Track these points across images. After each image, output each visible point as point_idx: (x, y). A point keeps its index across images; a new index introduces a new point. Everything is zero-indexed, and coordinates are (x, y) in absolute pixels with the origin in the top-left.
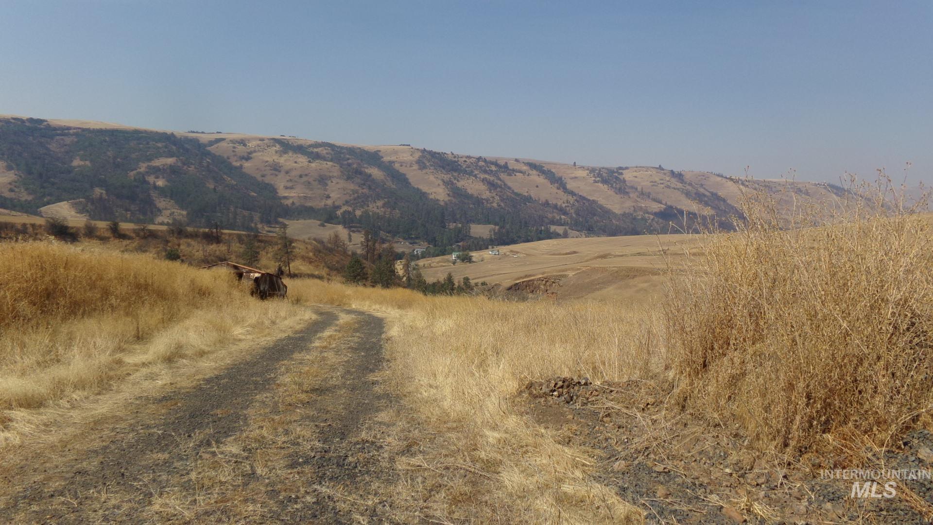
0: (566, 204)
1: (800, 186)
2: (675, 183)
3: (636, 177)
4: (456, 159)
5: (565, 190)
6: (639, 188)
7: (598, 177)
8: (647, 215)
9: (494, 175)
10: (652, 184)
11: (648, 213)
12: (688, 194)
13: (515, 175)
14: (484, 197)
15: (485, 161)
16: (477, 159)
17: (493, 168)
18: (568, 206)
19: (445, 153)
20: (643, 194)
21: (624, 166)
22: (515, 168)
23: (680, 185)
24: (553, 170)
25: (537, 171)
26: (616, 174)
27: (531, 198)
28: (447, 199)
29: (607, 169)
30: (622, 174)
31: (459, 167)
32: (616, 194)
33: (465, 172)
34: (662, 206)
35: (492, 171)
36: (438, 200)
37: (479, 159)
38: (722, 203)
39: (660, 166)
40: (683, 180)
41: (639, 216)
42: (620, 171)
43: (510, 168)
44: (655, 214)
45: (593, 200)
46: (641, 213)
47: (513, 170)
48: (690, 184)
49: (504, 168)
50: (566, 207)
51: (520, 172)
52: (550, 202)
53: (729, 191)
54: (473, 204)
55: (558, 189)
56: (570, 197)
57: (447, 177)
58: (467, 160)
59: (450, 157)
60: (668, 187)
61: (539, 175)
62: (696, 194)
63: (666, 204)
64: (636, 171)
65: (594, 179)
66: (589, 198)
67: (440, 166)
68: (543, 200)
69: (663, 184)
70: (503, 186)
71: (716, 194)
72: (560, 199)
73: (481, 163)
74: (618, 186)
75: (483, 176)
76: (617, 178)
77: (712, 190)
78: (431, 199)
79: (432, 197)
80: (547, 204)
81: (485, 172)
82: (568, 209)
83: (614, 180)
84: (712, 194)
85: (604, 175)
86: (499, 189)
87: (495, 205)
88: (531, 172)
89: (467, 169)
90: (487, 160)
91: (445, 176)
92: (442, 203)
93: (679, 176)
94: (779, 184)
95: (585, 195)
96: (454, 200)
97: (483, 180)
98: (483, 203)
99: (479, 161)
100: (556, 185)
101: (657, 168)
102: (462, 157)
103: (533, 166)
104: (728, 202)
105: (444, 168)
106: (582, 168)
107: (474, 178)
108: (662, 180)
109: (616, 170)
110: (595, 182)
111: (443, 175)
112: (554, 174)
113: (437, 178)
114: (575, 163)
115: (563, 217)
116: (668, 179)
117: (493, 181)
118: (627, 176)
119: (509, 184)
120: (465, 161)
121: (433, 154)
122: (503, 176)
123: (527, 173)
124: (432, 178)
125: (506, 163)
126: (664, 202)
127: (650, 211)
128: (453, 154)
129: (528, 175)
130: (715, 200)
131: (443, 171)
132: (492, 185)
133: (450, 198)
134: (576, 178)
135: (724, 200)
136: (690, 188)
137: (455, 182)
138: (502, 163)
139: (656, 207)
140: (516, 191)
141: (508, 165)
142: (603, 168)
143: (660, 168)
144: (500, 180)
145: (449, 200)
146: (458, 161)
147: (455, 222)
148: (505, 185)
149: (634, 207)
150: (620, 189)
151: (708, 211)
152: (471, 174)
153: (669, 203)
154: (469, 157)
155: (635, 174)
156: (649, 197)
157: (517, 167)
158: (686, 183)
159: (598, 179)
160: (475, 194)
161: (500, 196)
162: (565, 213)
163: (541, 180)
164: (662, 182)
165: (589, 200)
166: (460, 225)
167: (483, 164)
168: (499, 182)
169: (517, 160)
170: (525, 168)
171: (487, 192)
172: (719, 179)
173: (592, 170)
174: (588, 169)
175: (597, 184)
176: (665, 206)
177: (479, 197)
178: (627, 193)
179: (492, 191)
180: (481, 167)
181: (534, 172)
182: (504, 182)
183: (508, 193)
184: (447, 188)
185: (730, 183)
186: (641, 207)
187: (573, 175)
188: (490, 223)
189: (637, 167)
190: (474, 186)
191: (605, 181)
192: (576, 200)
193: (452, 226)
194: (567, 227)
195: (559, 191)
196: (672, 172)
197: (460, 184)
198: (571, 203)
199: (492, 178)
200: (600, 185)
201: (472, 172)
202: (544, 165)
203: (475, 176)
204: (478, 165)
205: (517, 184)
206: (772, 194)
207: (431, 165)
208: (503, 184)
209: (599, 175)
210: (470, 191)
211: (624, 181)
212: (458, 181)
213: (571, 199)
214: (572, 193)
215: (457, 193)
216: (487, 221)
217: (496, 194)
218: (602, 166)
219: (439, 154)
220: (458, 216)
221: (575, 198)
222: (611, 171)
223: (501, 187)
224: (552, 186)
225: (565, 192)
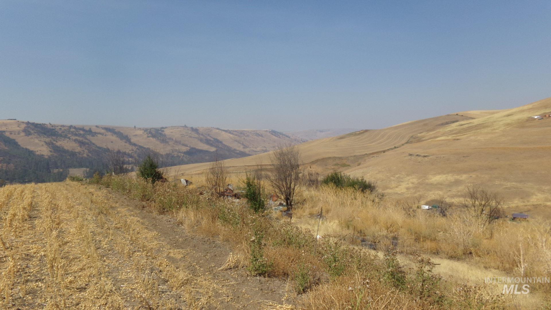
0: (132, 152)
1: (258, 132)
2: (194, 135)
3: (172, 132)
4: (54, 128)
5: (130, 143)
6: (174, 139)
7: (150, 134)
8: (180, 154)
9: (83, 137)
10: (181, 136)
11: (180, 152)
12: (201, 140)
13: (97, 136)
14: (77, 151)
15: (75, 128)
16: (69, 127)
17: (82, 132)
18: (133, 153)
19: (45, 124)
20: (177, 142)
21: (164, 126)
22: (96, 131)
23: (197, 136)
24: (122, 132)
25: (111, 132)
26: (160, 132)
27: (108, 149)
28: (50, 154)
29: (154, 129)
30: (163, 131)
31: (56, 133)
32: (161, 143)
33: (61, 136)
34: (188, 148)
35: (81, 134)
36: (43, 155)
37: (71, 127)
38: (220, 144)
39: (185, 125)
40: (198, 133)
41: (175, 154)
42: (163, 130)
43: (93, 131)
44: (185, 153)
45: (148, 148)
46: (176, 153)
47: (95, 133)
48: (202, 135)
49: (90, 132)
50: (132, 153)
51: (100, 133)
52: (121, 151)
53: (224, 137)
54: (70, 156)
55: (126, 142)
56: (134, 147)
57: (48, 140)
58: (62, 128)
59: (49, 127)
60: (191, 137)
61: (112, 135)
62: (206, 140)
63: (190, 147)
64: (172, 129)
65: (147, 135)
66: (145, 146)
67: (42, 133)
68: (116, 150)
69: (187, 135)
70: (89, 143)
71: (216, 139)
72: (128, 149)
73: (72, 130)
74: (162, 138)
75: (74, 138)
76: (160, 134)
77: (214, 137)
78: (38, 155)
79: (37, 153)
80: (119, 152)
81: (76, 135)
82: (133, 154)
83: (159, 135)
84: (214, 138)
85: (153, 132)
86: (87, 146)
87: (85, 155)
88: (107, 133)
89: (62, 134)
90: (77, 127)
91: (47, 139)
92: (46, 157)
93: (196, 130)
94: (248, 132)
95: (142, 145)
96: (55, 155)
97: (75, 140)
98: (76, 155)
99: (71, 128)
100: (124, 140)
101: (183, 127)
102: (58, 126)
103: (108, 129)
104: (223, 143)
105: (45, 134)
106: (140, 129)
107: (68, 139)
108: (187, 133)
109: (160, 129)
110: (148, 137)
111: (45, 139)
112: (122, 134)
113: (41, 140)
114: (135, 127)
115: (130, 159)
116: (190, 132)
117: (82, 140)
118: (167, 132)
119: (93, 141)
120: (60, 129)
121: (36, 125)
122: (89, 137)
123: (105, 134)
124: (37, 141)
125: (90, 129)
126: (189, 146)
127: (181, 151)
128: (51, 124)
129: (105, 136)
130: (216, 142)
131: (44, 136)
132: (82, 144)
133: (52, 153)
134: (136, 135)
135: (221, 142)
136: (201, 136)
137: (55, 142)
138: (88, 129)
139: (184, 149)
140: (98, 145)
141: (92, 130)
142: (152, 128)
143: (185, 126)
144: (87, 139)
145: (51, 155)
146: (55, 129)
147: (57, 169)
148: (91, 142)
149: (172, 150)
150: (163, 140)
151: (213, 149)
152: (65, 137)
153: (192, 146)
154: (63, 126)
155: (171, 131)
156: (180, 143)
157: (98, 130)
158: (200, 134)
159: (150, 135)
160: (70, 149)
161: (88, 150)
162: (131, 157)
163: (114, 138)
164: (187, 134)
165: (145, 148)
166: (61, 170)
167: (74, 130)
168: (87, 141)
169: (97, 126)
170: (103, 131)
171: (79, 148)
172: (218, 131)
173: (146, 130)
174: (143, 130)
175: (149, 138)
176: (189, 148)
177: (73, 151)
178: (167, 142)
179: (82, 147)
180: (72, 132)
181: (109, 133)
182: (89, 140)
183: (93, 147)
184: (49, 147)
185: (223, 133)
186: (176, 149)
187: (135, 134)
188: (82, 167)
189: (172, 127)
190: (68, 145)
191: (154, 136)
192: (137, 149)
193: (56, 171)
194: (133, 165)
195: (126, 144)
196: (192, 128)
197: (59, 144)
198: (135, 150)
199: (81, 139)
200: (151, 138)
201: (66, 135)
202: (115, 129)
203: (69, 138)
204: (70, 131)
205: (98, 141)
206: (245, 137)
207: (35, 133)
208: (89, 142)
209: (150, 133)
210: (66, 148)
211: (165, 135)
212: (56, 142)
213: (135, 148)
214: (135, 145)
215: (57, 149)
216: (81, 166)
217: (86, 149)
218: (151, 127)
219: (40, 124)
220: (59, 164)
221: (137, 147)
222: (157, 130)
223: (88, 144)
224: (121, 141)
225: (130, 145)
